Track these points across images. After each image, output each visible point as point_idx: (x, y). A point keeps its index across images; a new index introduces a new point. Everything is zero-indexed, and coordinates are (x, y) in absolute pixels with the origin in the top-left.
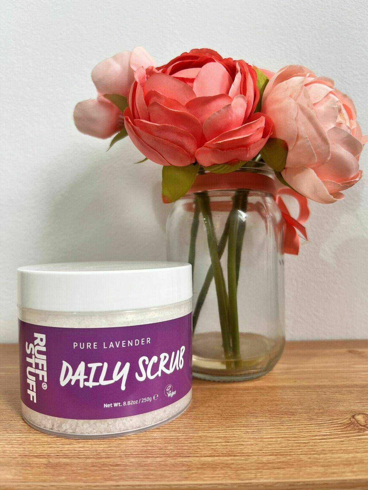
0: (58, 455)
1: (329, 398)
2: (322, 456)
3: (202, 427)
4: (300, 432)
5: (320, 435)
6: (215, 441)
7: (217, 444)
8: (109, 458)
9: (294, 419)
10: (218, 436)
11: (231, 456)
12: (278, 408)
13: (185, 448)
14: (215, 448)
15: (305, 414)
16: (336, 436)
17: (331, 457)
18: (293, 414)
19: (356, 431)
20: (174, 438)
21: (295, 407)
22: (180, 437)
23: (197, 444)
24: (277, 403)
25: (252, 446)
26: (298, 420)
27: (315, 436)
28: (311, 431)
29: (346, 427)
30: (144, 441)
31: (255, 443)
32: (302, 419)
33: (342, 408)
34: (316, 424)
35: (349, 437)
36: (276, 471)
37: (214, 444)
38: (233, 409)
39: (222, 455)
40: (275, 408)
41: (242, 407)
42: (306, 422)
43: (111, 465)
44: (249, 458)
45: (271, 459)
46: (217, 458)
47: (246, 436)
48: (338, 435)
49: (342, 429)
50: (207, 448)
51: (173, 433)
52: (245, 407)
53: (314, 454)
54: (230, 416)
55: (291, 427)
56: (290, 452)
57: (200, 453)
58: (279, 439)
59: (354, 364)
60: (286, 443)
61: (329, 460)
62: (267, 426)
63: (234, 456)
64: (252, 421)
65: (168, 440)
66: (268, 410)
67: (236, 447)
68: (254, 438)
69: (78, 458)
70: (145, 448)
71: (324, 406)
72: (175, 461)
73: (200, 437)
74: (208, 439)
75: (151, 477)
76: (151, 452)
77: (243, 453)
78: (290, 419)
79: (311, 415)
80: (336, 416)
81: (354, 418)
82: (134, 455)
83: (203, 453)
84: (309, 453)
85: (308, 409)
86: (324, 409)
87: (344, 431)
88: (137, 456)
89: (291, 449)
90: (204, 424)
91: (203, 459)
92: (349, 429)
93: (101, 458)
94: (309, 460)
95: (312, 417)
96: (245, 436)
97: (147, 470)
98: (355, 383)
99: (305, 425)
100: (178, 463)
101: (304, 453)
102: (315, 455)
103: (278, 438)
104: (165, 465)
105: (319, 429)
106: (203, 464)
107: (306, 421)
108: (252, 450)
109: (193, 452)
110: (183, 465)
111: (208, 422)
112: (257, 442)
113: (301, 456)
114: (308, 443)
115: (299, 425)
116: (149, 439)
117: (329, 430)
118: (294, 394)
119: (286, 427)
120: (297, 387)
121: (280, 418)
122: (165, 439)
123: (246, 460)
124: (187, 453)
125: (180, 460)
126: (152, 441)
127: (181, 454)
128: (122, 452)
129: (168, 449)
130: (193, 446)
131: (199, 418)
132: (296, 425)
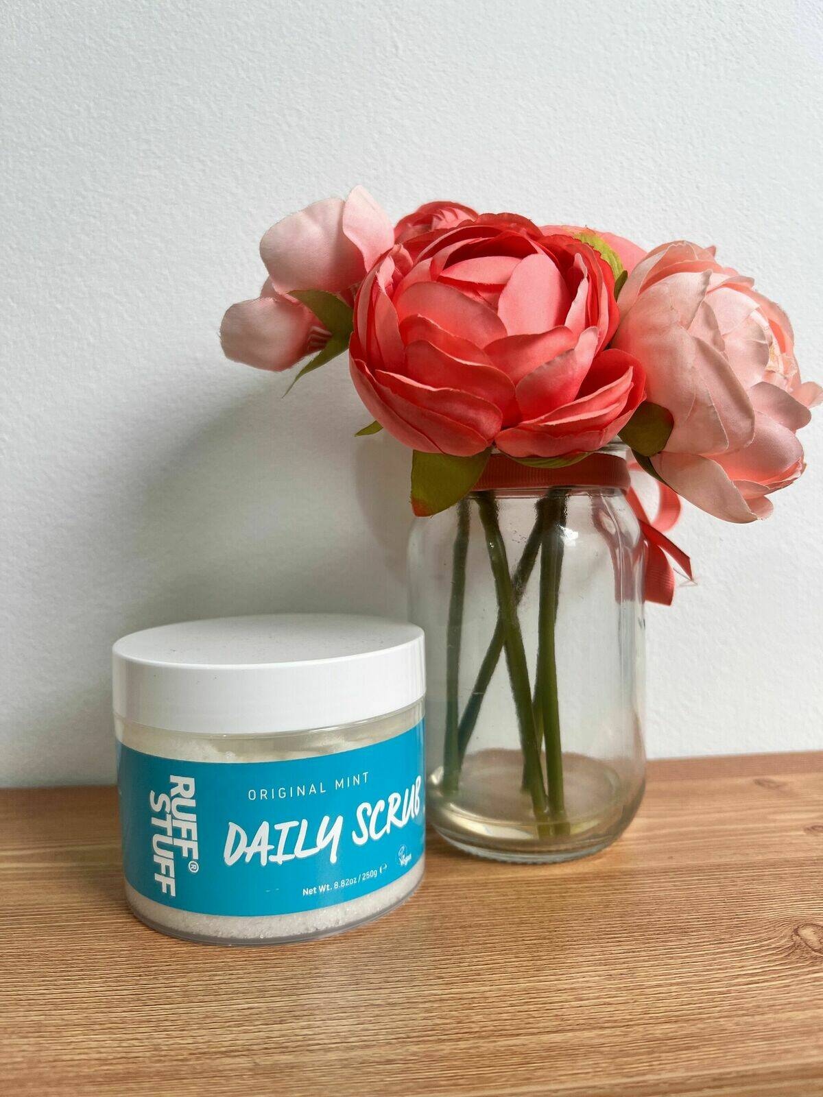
0: (266, 1049)
1: (746, 893)
2: (758, 1018)
3: (522, 969)
4: (708, 970)
5: (744, 975)
6: (555, 999)
7: (562, 1005)
8: (368, 1047)
9: (689, 943)
10: (560, 987)
11: (594, 1028)
12: (653, 920)
13: (505, 1016)
14: (559, 1013)
15: (707, 930)
16: (775, 976)
17: (775, 1018)
18: (684, 932)
19: (808, 963)
21: (685, 916)
22: (488, 994)
23: (525, 1007)
24: (649, 907)
25: (629, 1006)
26: (698, 945)
27: (737, 978)
28: (726, 968)
29: (789, 955)
30: (421, 1006)
31: (632, 999)
32: (704, 942)
33: (770, 915)
34: (733, 952)
35: (796, 975)
36: (685, 1055)
38: (570, 925)
39: (577, 1027)
40: (647, 920)
41: (585, 920)
42: (712, 948)
43: (379, 1063)
44: (629, 1032)
45: (670, 1030)
46: (570, 1034)
47: (612, 984)
48: (778, 973)
49: (782, 959)
50: (545, 1015)
51: (472, 985)
52: (590, 919)
53: (743, 1015)
54: (568, 941)
55: (688, 960)
56: (700, 1014)
57: (538, 1025)
58: (674, 988)
59: (775, 813)
60: (688, 996)
61: (772, 1026)
62: (644, 961)
63: (601, 1028)
64: (613, 952)
65: (465, 1001)
66: (636, 926)
67: (597, 1009)
68: (627, 989)
69: (308, 1050)
70: (430, 1022)
71: (739, 911)
72: (495, 1046)
73: (527, 991)
74: (543, 995)
75: (461, 1082)
76: (443, 1030)
77: (615, 1021)
78: (682, 942)
79: (718, 932)
80: (764, 933)
81: (798, 935)
82: (413, 1037)
83: (541, 1025)
84: (734, 1013)
85: (710, 920)
86: (738, 918)
87: (786, 963)
88: (421, 1039)
89: (700, 1008)
90: (525, 963)
91: (545, 1038)
92: (794, 958)
93: (352, 1048)
94: (738, 1028)
95: (723, 937)
96: (609, 985)
97: (450, 1068)
98: (782, 856)
99: (714, 954)
100: (504, 1048)
101: (725, 1014)
102: (746, 1017)
103: (671, 985)
104: (479, 1056)
105: (741, 961)
106: (548, 1050)
107: (713, 946)
108: (630, 1015)
109: (523, 1026)
110: (514, 1053)
111: (531, 958)
112: (635, 997)
113: (722, 1021)
114: (729, 992)
115: (702, 955)
116: (430, 1001)
117: (759, 964)
118: (675, 886)
119: (679, 961)
120: (678, 871)
121: (663, 941)
122: (460, 999)
123: (625, 1035)
124: (513, 1028)
125: (503, 1042)
126: (436, 1005)
127: (501, 1030)
128: (388, 1033)
129: (473, 1022)
130: (519, 1012)
131: (511, 949)
132: (696, 956)
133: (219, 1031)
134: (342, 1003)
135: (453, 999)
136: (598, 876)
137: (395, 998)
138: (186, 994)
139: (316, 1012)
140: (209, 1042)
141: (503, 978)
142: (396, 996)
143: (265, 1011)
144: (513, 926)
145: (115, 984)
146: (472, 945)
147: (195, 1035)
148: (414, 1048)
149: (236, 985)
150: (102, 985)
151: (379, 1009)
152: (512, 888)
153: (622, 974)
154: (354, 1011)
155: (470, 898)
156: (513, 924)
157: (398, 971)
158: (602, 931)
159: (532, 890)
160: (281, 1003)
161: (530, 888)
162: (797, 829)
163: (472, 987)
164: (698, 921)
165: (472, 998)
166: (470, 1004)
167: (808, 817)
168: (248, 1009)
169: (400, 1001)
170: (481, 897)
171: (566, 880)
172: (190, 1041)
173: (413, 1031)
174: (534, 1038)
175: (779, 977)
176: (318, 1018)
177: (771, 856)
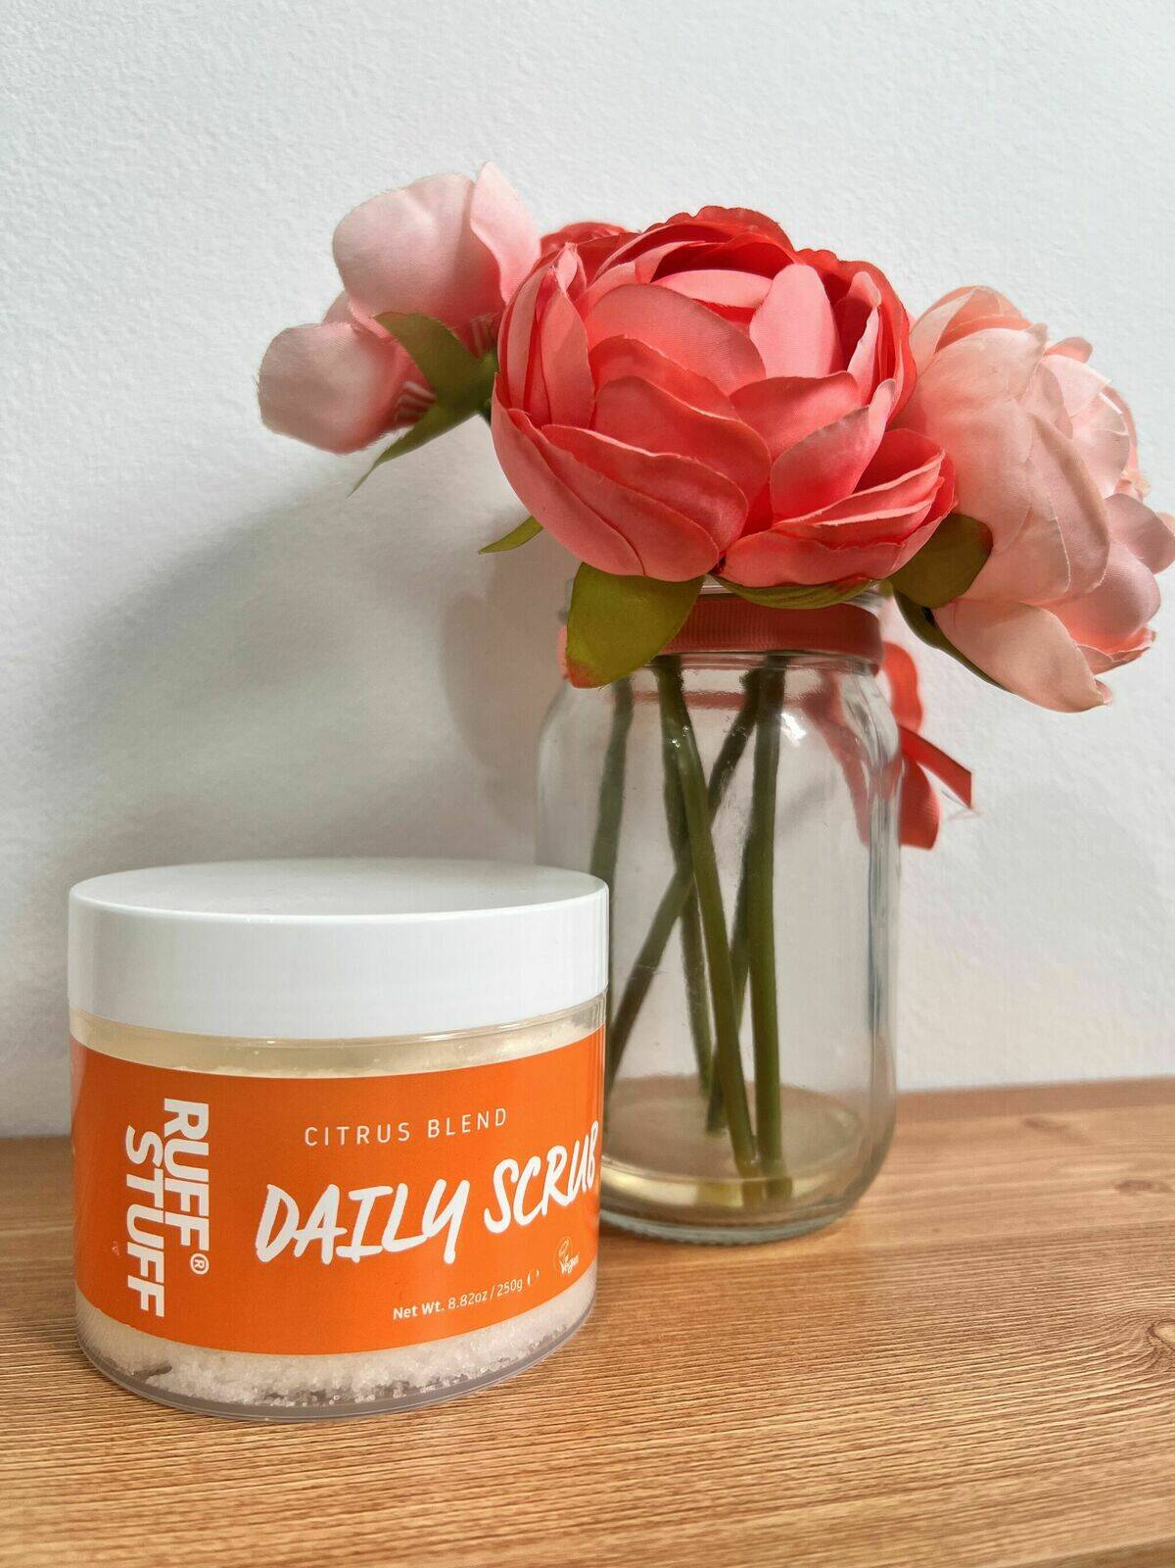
1: (1059, 1278)
2: (1138, 1462)
3: (757, 1403)
4: (1042, 1394)
5: (1098, 1398)
6: (821, 1449)
7: (834, 1458)
8: (532, 1541)
10: (822, 1429)
11: (895, 1492)
12: (937, 1321)
13: (748, 1479)
14: (833, 1470)
15: (1022, 1334)
16: (1142, 1398)
17: (1163, 1462)
18: (988, 1337)
20: (694, 1450)
21: (985, 1314)
22: (711, 1446)
23: (777, 1464)
24: (926, 1303)
25: (938, 1454)
26: (1014, 1357)
27: (1087, 1404)
28: (1068, 1390)
29: (1152, 1366)
30: (608, 1469)
31: (940, 1443)
32: (1022, 1352)
33: (1109, 1308)
34: (1069, 1365)
36: (1048, 1525)
37: (825, 1458)
38: (813, 1333)
39: (867, 1492)
40: (929, 1322)
41: (835, 1324)
42: (1037, 1361)
44: (951, 1494)
45: (1011, 1489)
46: (859, 1503)
47: (903, 1421)
48: (1145, 1394)
49: (1144, 1373)
50: (811, 1474)
51: (684, 1432)
52: (841, 1324)
53: (1115, 1459)
54: (817, 1358)
55: (1006, 1379)
56: (1053, 1460)
57: (804, 1491)
58: (999, 1423)
59: (1065, 1165)
60: (1022, 1434)
61: (1164, 1474)
62: (941, 1384)
63: (904, 1491)
64: (890, 1371)
65: (679, 1458)
66: (914, 1331)
67: (890, 1461)
68: (927, 1428)
69: (432, 1553)
70: (628, 1495)
71: (1057, 1304)
72: (743, 1529)
73: (773, 1438)
74: (799, 1443)
76: (653, 1506)
77: (924, 1479)
78: (991, 1354)
79: (1038, 1335)
80: (1107, 1334)
81: (1157, 1336)
82: (606, 1521)
83: (810, 1490)
84: (1101, 1457)
85: (1023, 1319)
86: (1061, 1315)
87: (1152, 1378)
89: (1047, 1452)
90: (759, 1395)
91: (822, 1511)
92: (1162, 1371)
93: (507, 1545)
94: (1114, 1480)
95: (1048, 1343)
96: (898, 1422)
98: (1097, 1224)
99: (1043, 1369)
100: (760, 1531)
101: (1087, 1459)
102: (1122, 1462)
103: (994, 1418)
104: (722, 1547)
105: (1085, 1378)
106: (832, 1529)
107: (1038, 1357)
108: (944, 1468)
109: (780, 1493)
110: (777, 1539)
111: (766, 1387)
112: (945, 1439)
113: (1087, 1470)
114: (1081, 1426)
115: (1026, 1372)
116: (620, 1461)
117: (1114, 1380)
118: (955, 1271)
119: (995, 1381)
120: (952, 1249)
121: (961, 1353)
122: (668, 1455)
123: (945, 1500)
124: (765, 1498)
125: (755, 1522)
126: (631, 1467)
127: (747, 1502)
128: (561, 1517)
129: (698, 1492)
130: (768, 1471)
131: (731, 1374)
132: (1017, 1373)
133: (268, 1528)
134: (473, 1471)
135: (658, 1456)
136: (835, 1259)
137: (561, 1459)
138: (198, 1468)
139: (432, 1488)
140: (252, 1546)
141: (729, 1419)
142: (563, 1455)
143: (342, 1489)
144: (726, 1338)
145: (68, 1455)
146: (667, 1369)
147: (225, 1535)
148: (610, 1540)
149: (285, 1450)
150: (46, 1457)
151: (537, 1478)
152: (707, 1280)
153: (913, 1405)
154: (496, 1482)
155: (646, 1297)
156: (724, 1335)
157: (556, 1415)
158: (865, 1341)
159: (741, 1283)
160: (368, 1475)
161: (737, 1280)
162: (1106, 1186)
163: (681, 1436)
164: (1005, 1321)
165: (688, 1453)
166: (686, 1462)
167: (1115, 1170)
168: (313, 1487)
169: (570, 1463)
170: (664, 1295)
171: (787, 1266)
172: (218, 1546)
173: (602, 1511)
174: (804, 1513)
175: (1149, 1399)
176: (437, 1497)
177: (1079, 1225)
